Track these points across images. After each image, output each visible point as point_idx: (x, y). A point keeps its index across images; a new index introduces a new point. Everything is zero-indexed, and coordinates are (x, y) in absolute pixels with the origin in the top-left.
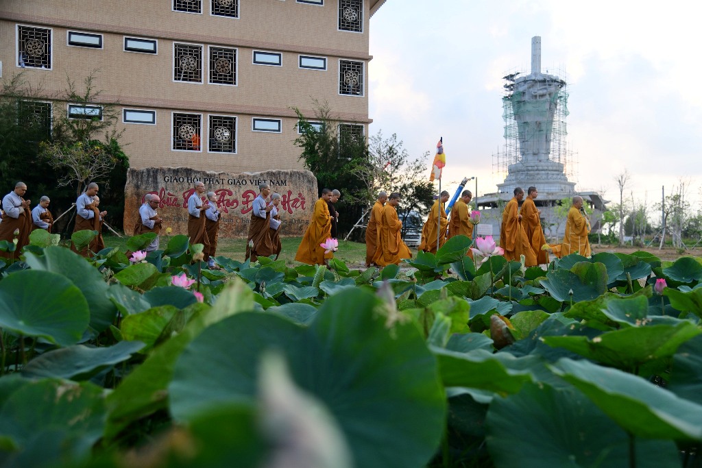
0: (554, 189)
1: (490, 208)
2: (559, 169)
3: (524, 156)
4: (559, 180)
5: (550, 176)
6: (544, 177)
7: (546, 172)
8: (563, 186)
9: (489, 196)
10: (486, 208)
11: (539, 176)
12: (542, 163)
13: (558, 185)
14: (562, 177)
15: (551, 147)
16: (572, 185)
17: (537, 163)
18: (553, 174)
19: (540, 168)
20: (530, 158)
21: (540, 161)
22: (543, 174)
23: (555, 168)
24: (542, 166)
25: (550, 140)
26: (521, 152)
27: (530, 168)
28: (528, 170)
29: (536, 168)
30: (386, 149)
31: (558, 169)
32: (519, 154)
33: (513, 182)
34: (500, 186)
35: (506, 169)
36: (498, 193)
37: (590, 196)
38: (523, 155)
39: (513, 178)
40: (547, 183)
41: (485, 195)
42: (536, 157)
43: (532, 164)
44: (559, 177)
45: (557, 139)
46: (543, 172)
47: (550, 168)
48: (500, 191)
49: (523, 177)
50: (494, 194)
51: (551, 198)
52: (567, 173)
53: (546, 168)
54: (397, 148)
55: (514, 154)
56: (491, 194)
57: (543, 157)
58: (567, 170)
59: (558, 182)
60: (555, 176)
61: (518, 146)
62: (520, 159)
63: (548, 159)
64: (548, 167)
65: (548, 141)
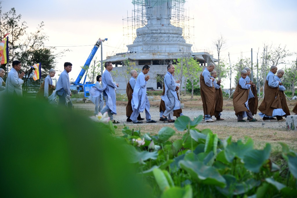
0: (174, 49)
1: (122, 66)
2: (178, 32)
3: (150, 21)
4: (178, 42)
5: (171, 39)
6: (166, 39)
7: (168, 35)
8: (181, 47)
9: (120, 56)
10: (119, 66)
11: (162, 39)
12: (164, 27)
13: (178, 46)
14: (181, 39)
15: (172, 13)
16: (189, 46)
17: (160, 27)
18: (173, 37)
19: (163, 31)
20: (155, 22)
21: (163, 25)
22: (165, 36)
23: (175, 32)
24: (164, 30)
25: (171, 8)
26: (147, 17)
27: (154, 31)
28: (153, 33)
29: (159, 31)
31: (177, 32)
32: (145, 19)
33: (141, 43)
34: (129, 47)
35: (135, 31)
36: (128, 53)
37: (203, 56)
38: (148, 20)
39: (141, 40)
40: (168, 44)
41: (117, 55)
42: (159, 22)
43: (156, 28)
44: (178, 39)
45: (177, 6)
46: (165, 35)
47: (171, 32)
48: (129, 52)
49: (148, 39)
50: (125, 53)
51: (171, 57)
52: (185, 36)
53: (167, 31)
55: (141, 19)
56: (122, 54)
57: (165, 22)
58: (185, 34)
59: (177, 44)
60: (175, 39)
61: (144, 11)
62: (146, 24)
63: (169, 24)
64: (169, 30)
65: (169, 8)
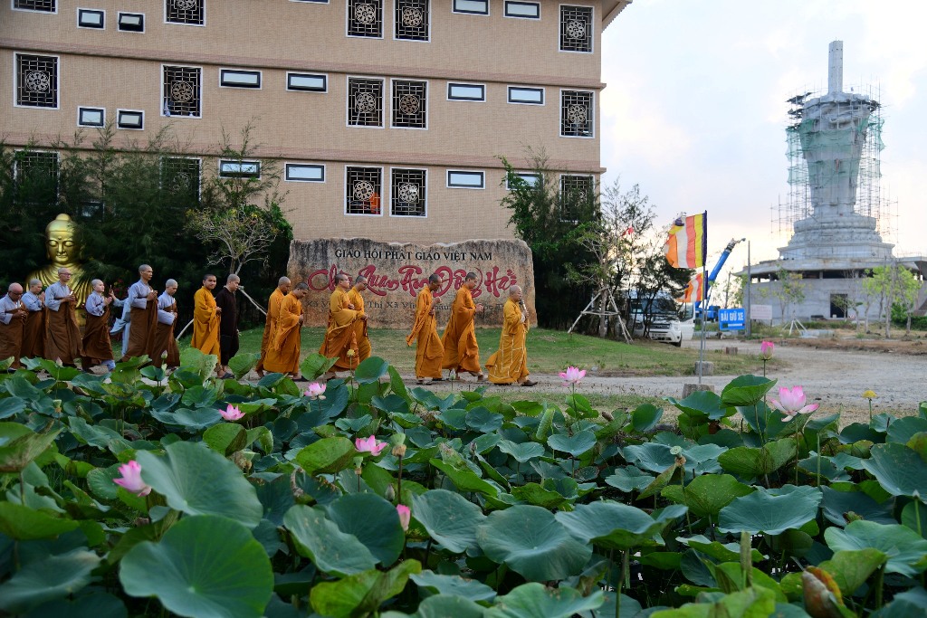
0: (862, 253)
1: (768, 280)
2: (869, 225)
3: (817, 209)
4: (870, 241)
5: (856, 235)
6: (847, 236)
7: (850, 230)
8: (875, 249)
9: (766, 265)
10: (763, 280)
11: (840, 236)
12: (844, 218)
13: (868, 248)
14: (874, 236)
15: (858, 195)
16: (889, 247)
17: (837, 217)
18: (860, 233)
19: (841, 224)
20: (826, 210)
21: (841, 215)
22: (845, 233)
23: (862, 224)
24: (844, 222)
25: (856, 186)
26: (813, 202)
27: (826, 225)
28: (824, 228)
29: (834, 224)
30: (625, 208)
31: (867, 225)
32: (810, 206)
33: (801, 244)
34: (782, 251)
35: (791, 226)
36: (780, 260)
37: (917, 263)
38: (815, 207)
39: (802, 239)
40: (851, 245)
41: (761, 263)
42: (835, 210)
43: (829, 219)
44: (869, 236)
45: (867, 183)
46: (845, 230)
47: (856, 224)
48: (782, 258)
49: (815, 237)
50: (774, 261)
51: (857, 266)
52: (881, 231)
53: (849, 224)
54: (640, 207)
55: (802, 206)
56: (769, 262)
57: (845, 209)
58: (881, 226)
59: (867, 244)
60: (863, 236)
61: (809, 194)
62: (811, 213)
63: (853, 212)
64: (852, 223)
65: (852, 186)
